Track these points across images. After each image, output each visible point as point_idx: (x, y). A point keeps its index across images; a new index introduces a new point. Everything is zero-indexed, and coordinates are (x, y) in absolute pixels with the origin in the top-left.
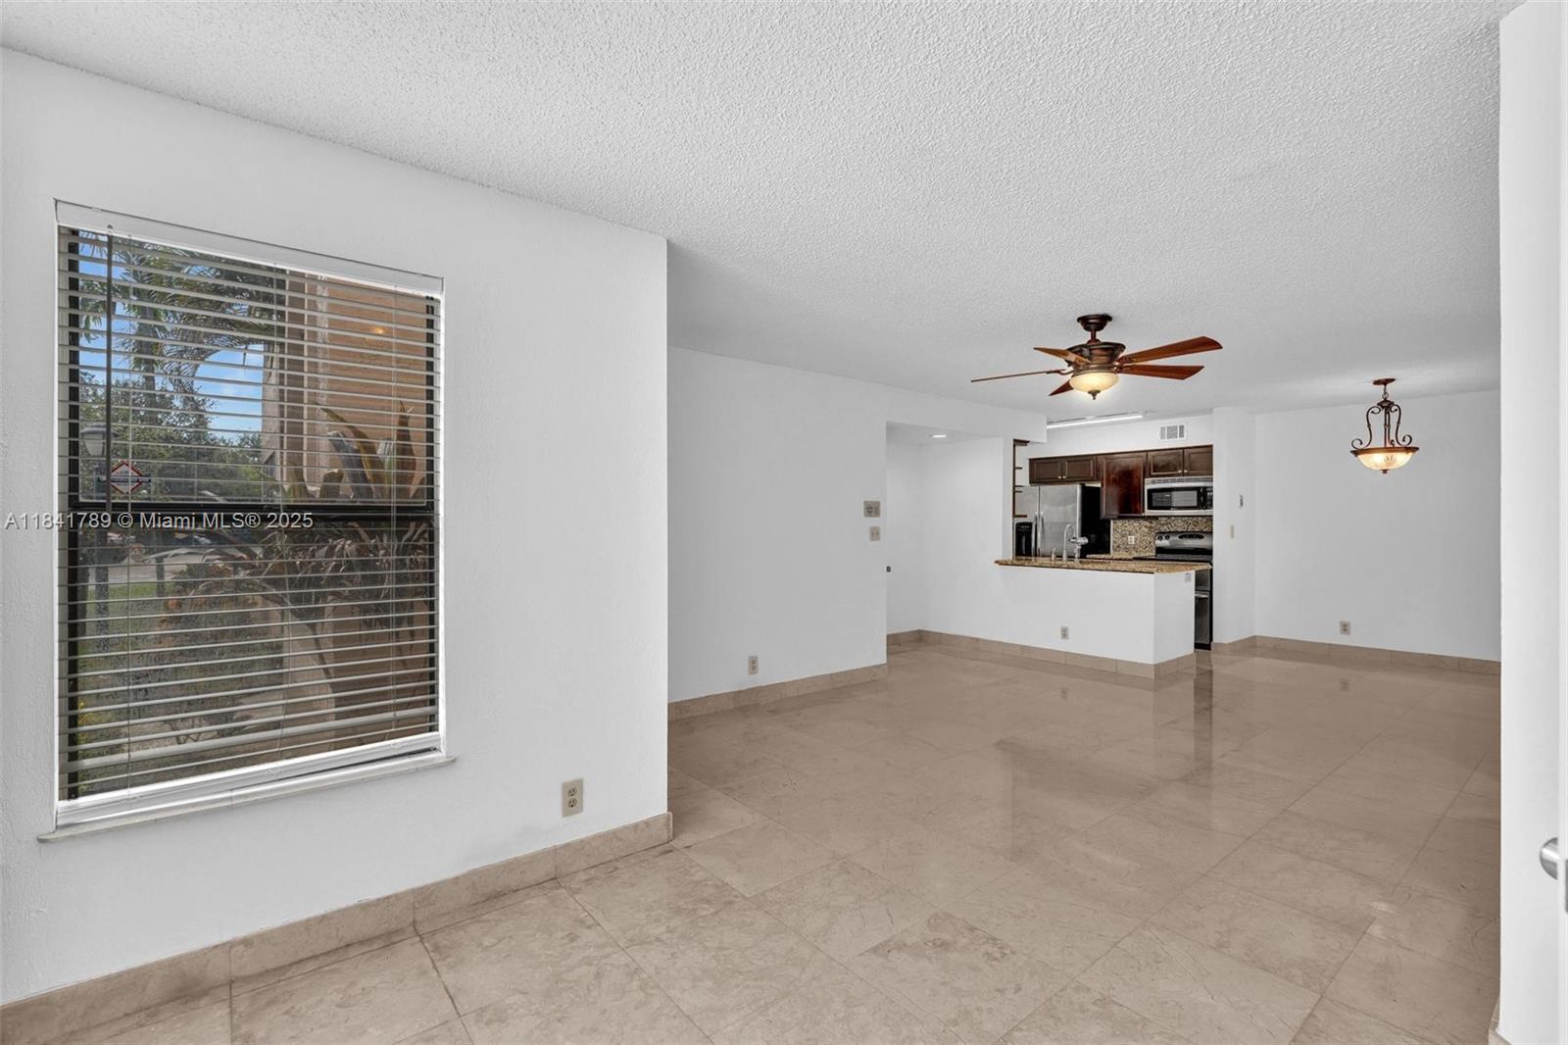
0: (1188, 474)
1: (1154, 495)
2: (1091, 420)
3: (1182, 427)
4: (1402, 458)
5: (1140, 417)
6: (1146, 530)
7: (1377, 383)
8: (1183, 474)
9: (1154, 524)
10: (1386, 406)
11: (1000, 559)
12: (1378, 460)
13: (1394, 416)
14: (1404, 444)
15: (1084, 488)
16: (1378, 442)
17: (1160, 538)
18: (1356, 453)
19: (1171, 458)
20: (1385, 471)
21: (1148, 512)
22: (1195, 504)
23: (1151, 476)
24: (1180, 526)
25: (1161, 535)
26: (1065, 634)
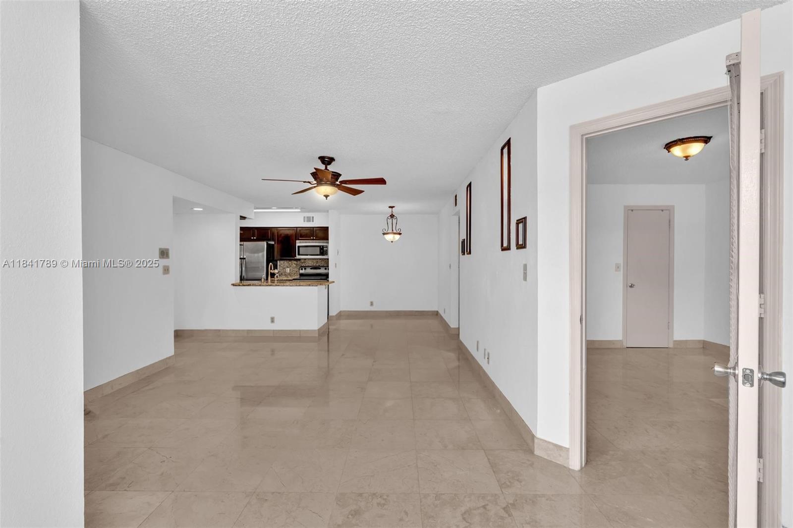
0: (315, 240)
1: (301, 248)
2: (275, 209)
3: (313, 217)
4: (397, 237)
5: (299, 210)
6: (295, 265)
7: (390, 207)
8: (313, 239)
9: (299, 262)
10: (392, 216)
11: (234, 282)
12: (389, 237)
13: (395, 221)
14: (398, 232)
15: (267, 244)
16: (390, 231)
17: (302, 269)
18: (384, 234)
19: (308, 231)
20: (392, 242)
21: (298, 257)
22: (319, 253)
23: (299, 240)
24: (310, 263)
25: (302, 268)
26: (273, 320)
